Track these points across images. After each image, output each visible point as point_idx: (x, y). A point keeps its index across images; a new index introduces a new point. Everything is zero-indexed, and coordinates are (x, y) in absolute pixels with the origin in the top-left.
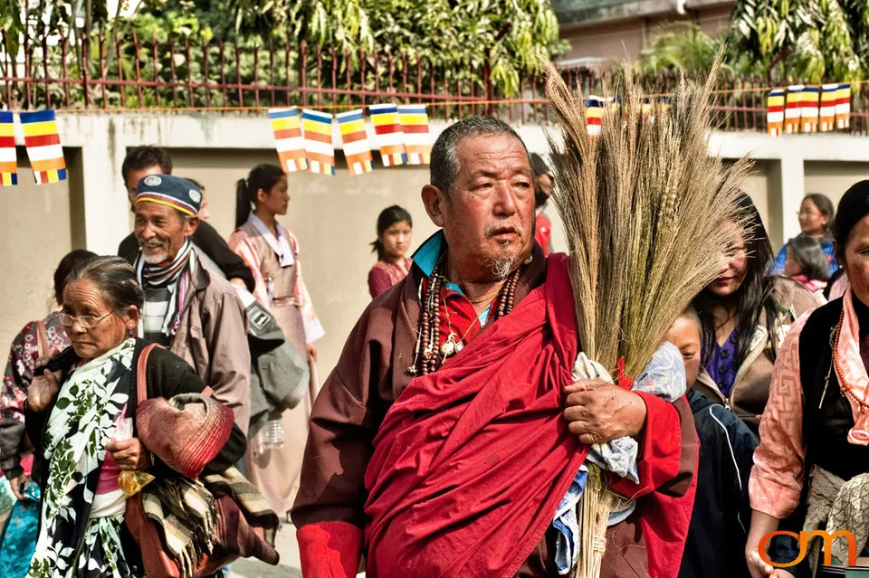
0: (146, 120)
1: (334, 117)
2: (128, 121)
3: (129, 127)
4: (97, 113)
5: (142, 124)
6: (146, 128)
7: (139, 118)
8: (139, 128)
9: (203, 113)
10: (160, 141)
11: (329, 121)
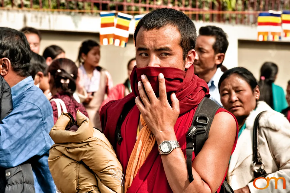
0: (43, 16)
1: (133, 18)
2: (34, 16)
3: (34, 19)
4: (18, 11)
5: (41, 18)
6: (43, 20)
7: (40, 14)
8: (39, 20)
9: (73, 13)
10: (50, 26)
11: (130, 19)
